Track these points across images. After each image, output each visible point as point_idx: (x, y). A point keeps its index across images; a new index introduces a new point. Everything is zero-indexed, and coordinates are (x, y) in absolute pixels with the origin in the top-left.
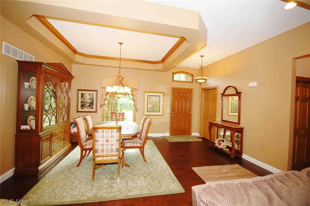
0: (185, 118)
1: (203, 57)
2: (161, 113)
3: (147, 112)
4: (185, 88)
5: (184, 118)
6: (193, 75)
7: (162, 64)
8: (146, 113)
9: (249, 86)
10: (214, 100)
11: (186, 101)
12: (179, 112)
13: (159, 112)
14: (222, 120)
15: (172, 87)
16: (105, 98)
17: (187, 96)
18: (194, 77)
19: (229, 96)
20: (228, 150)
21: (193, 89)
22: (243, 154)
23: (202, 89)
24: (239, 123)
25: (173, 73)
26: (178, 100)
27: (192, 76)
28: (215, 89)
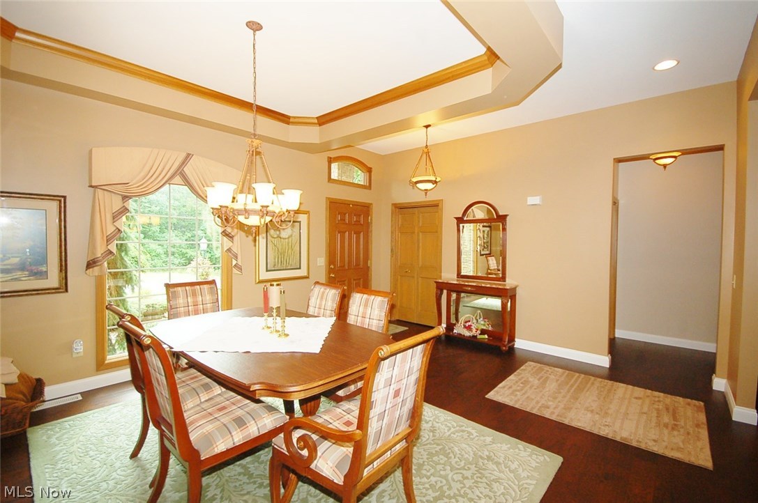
0: (357, 279)
1: (429, 128)
2: (303, 272)
3: (267, 271)
4: (357, 202)
5: (354, 280)
6: (371, 168)
7: (317, 128)
8: (265, 275)
9: (528, 203)
10: (435, 231)
11: (358, 233)
12: (344, 266)
13: (300, 268)
14: (459, 275)
15: (329, 198)
16: (110, 229)
17: (359, 221)
18: (372, 173)
19: (477, 223)
20: (486, 336)
21: (371, 204)
22: (516, 340)
23: (393, 204)
24: (503, 278)
25: (331, 158)
26: (342, 233)
27: (369, 170)
28: (437, 206)
